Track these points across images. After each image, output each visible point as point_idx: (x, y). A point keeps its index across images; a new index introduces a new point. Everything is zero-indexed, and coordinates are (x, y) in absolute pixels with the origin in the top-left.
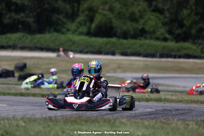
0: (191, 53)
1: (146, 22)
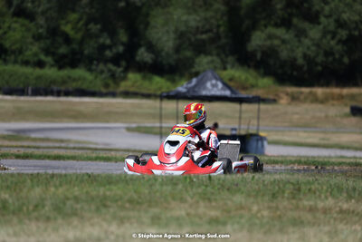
0: (85, 86)
1: (5, 33)
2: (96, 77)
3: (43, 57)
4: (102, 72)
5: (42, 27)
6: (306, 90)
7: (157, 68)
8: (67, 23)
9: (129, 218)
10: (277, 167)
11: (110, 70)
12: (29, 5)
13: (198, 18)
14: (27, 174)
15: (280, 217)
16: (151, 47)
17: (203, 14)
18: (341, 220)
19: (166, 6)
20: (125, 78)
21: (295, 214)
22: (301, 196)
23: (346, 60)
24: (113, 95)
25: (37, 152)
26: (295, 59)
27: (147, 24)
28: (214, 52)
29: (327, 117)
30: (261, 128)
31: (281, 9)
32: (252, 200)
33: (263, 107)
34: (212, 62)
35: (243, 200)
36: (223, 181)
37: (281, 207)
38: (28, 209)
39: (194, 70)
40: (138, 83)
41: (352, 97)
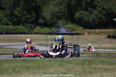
0: (22, 31)
2: (26, 28)
3: (8, 22)
4: (28, 26)
5: (8, 13)
6: (93, 30)
7: (45, 25)
8: (16, 11)
9: (36, 73)
10: (84, 55)
11: (30, 26)
12: (4, 6)
13: (58, 8)
14: (4, 60)
15: (85, 71)
16: (43, 18)
17: (59, 7)
18: (104, 72)
19: (47, 5)
20: (35, 28)
21: (90, 70)
22: (92, 64)
23: (106, 20)
24: (31, 34)
25: (7, 52)
26: (89, 21)
27: (42, 11)
28: (64, 19)
29: (100, 39)
30: (79, 43)
31: (84, 5)
32: (76, 66)
33: (79, 36)
34: (63, 22)
35: (73, 66)
36: (67, 60)
37: (85, 68)
38: (4, 71)
39: (57, 25)
40: (39, 30)
41: (108, 32)
